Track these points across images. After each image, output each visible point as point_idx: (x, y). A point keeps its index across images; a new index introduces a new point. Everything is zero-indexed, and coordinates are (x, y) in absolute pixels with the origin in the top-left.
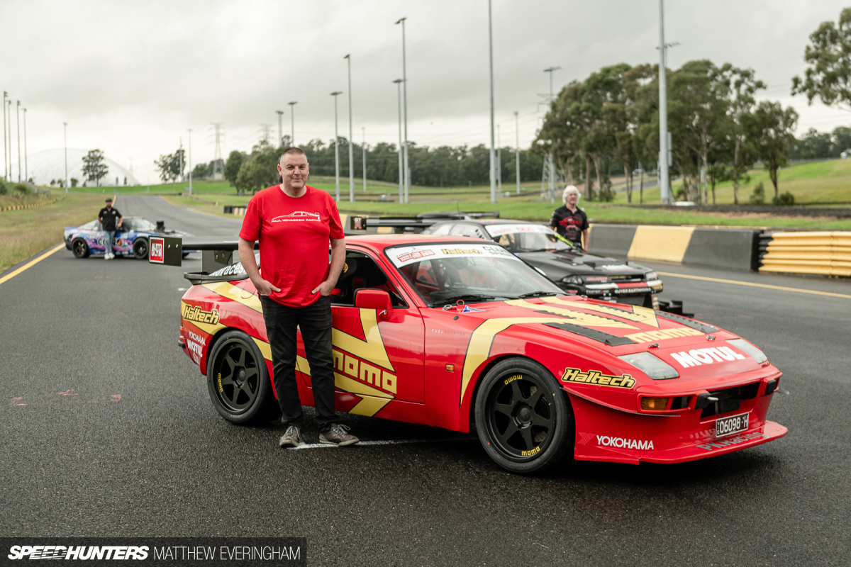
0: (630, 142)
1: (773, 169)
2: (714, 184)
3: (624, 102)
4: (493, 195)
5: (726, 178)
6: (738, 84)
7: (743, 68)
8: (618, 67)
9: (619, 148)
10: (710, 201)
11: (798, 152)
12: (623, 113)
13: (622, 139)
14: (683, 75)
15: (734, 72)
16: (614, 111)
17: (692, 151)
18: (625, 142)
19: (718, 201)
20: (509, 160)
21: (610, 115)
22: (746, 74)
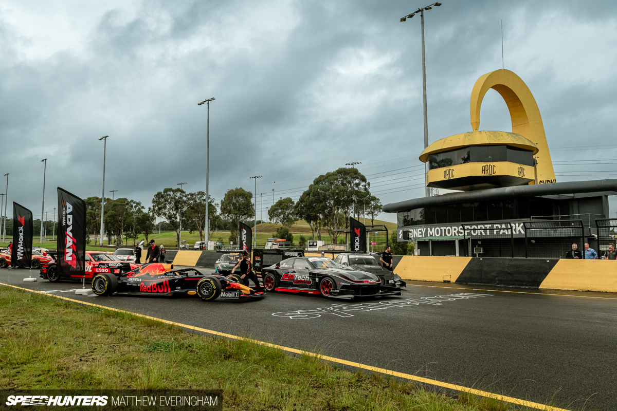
0: (96, 224)
1: (147, 235)
2: (127, 239)
3: (95, 210)
4: (41, 240)
5: (131, 237)
6: (135, 207)
7: (138, 202)
8: (94, 198)
9: (92, 226)
10: (125, 245)
11: (168, 227)
12: (94, 214)
13: (93, 223)
14: (116, 203)
15: (134, 203)
16: (91, 213)
17: (118, 228)
18: (95, 224)
19: (128, 245)
20: (51, 226)
21: (89, 214)
22: (138, 204)
